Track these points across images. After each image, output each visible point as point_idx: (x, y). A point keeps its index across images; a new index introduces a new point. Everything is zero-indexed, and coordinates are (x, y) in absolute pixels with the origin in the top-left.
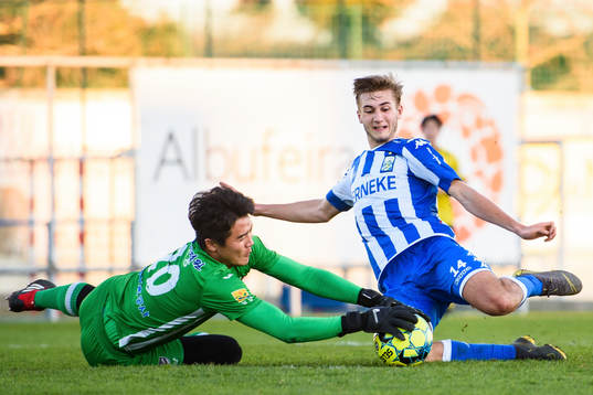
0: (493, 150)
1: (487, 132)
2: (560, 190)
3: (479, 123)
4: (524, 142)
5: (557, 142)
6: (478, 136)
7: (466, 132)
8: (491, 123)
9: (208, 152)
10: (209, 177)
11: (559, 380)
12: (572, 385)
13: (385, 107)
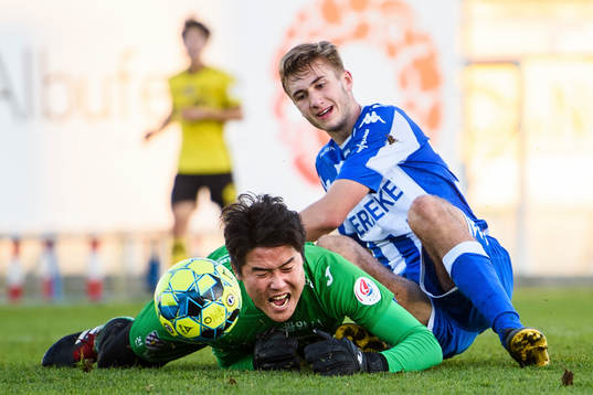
0: (428, 73)
1: (419, 50)
2: (519, 128)
3: (410, 38)
4: (470, 63)
5: (513, 63)
7: (392, 51)
8: (425, 38)
9: (46, 81)
10: (47, 114)
11: (520, 380)
12: (539, 386)
13: (320, 82)
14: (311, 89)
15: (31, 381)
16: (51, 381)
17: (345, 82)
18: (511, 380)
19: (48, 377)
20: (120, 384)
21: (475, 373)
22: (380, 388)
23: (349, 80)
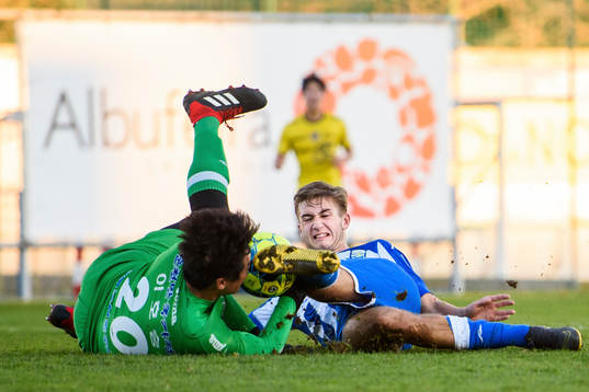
2: (499, 157)
3: (409, 83)
4: (460, 104)
5: (495, 103)
6: (406, 97)
7: (394, 93)
8: (422, 83)
9: (106, 115)
10: (106, 143)
11: (499, 366)
12: (513, 372)
13: (326, 213)
14: (317, 217)
15: (92, 364)
16: (108, 364)
17: (344, 222)
18: (491, 367)
19: (106, 361)
20: (165, 367)
21: (462, 360)
22: (382, 372)
23: (347, 222)
